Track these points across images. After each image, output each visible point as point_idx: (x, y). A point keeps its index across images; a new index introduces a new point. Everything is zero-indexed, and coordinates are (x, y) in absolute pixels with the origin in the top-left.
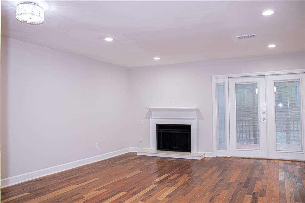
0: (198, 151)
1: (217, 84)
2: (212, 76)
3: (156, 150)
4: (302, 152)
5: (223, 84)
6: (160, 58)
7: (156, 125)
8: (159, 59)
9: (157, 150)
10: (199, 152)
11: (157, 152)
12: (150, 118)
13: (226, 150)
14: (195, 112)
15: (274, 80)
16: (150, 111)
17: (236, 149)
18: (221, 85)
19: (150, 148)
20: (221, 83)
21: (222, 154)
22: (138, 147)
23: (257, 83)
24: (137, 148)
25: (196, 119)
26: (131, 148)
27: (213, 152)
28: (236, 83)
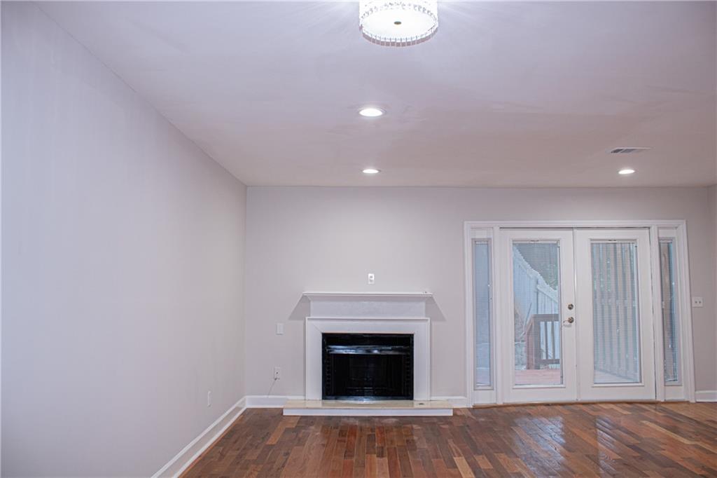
0: (431, 396)
1: (475, 241)
2: (465, 222)
3: (321, 398)
4: (640, 384)
5: (488, 242)
6: (380, 171)
7: (321, 335)
8: (376, 172)
9: (323, 399)
10: (433, 398)
11: (323, 404)
12: (307, 318)
13: (493, 389)
14: (423, 304)
15: (591, 240)
16: (306, 299)
17: (515, 387)
18: (483, 243)
19: (305, 395)
20: (483, 240)
21: (485, 398)
22: (269, 395)
23: (555, 242)
24: (266, 396)
25: (427, 320)
26: (247, 397)
27: (466, 396)
28: (513, 241)
